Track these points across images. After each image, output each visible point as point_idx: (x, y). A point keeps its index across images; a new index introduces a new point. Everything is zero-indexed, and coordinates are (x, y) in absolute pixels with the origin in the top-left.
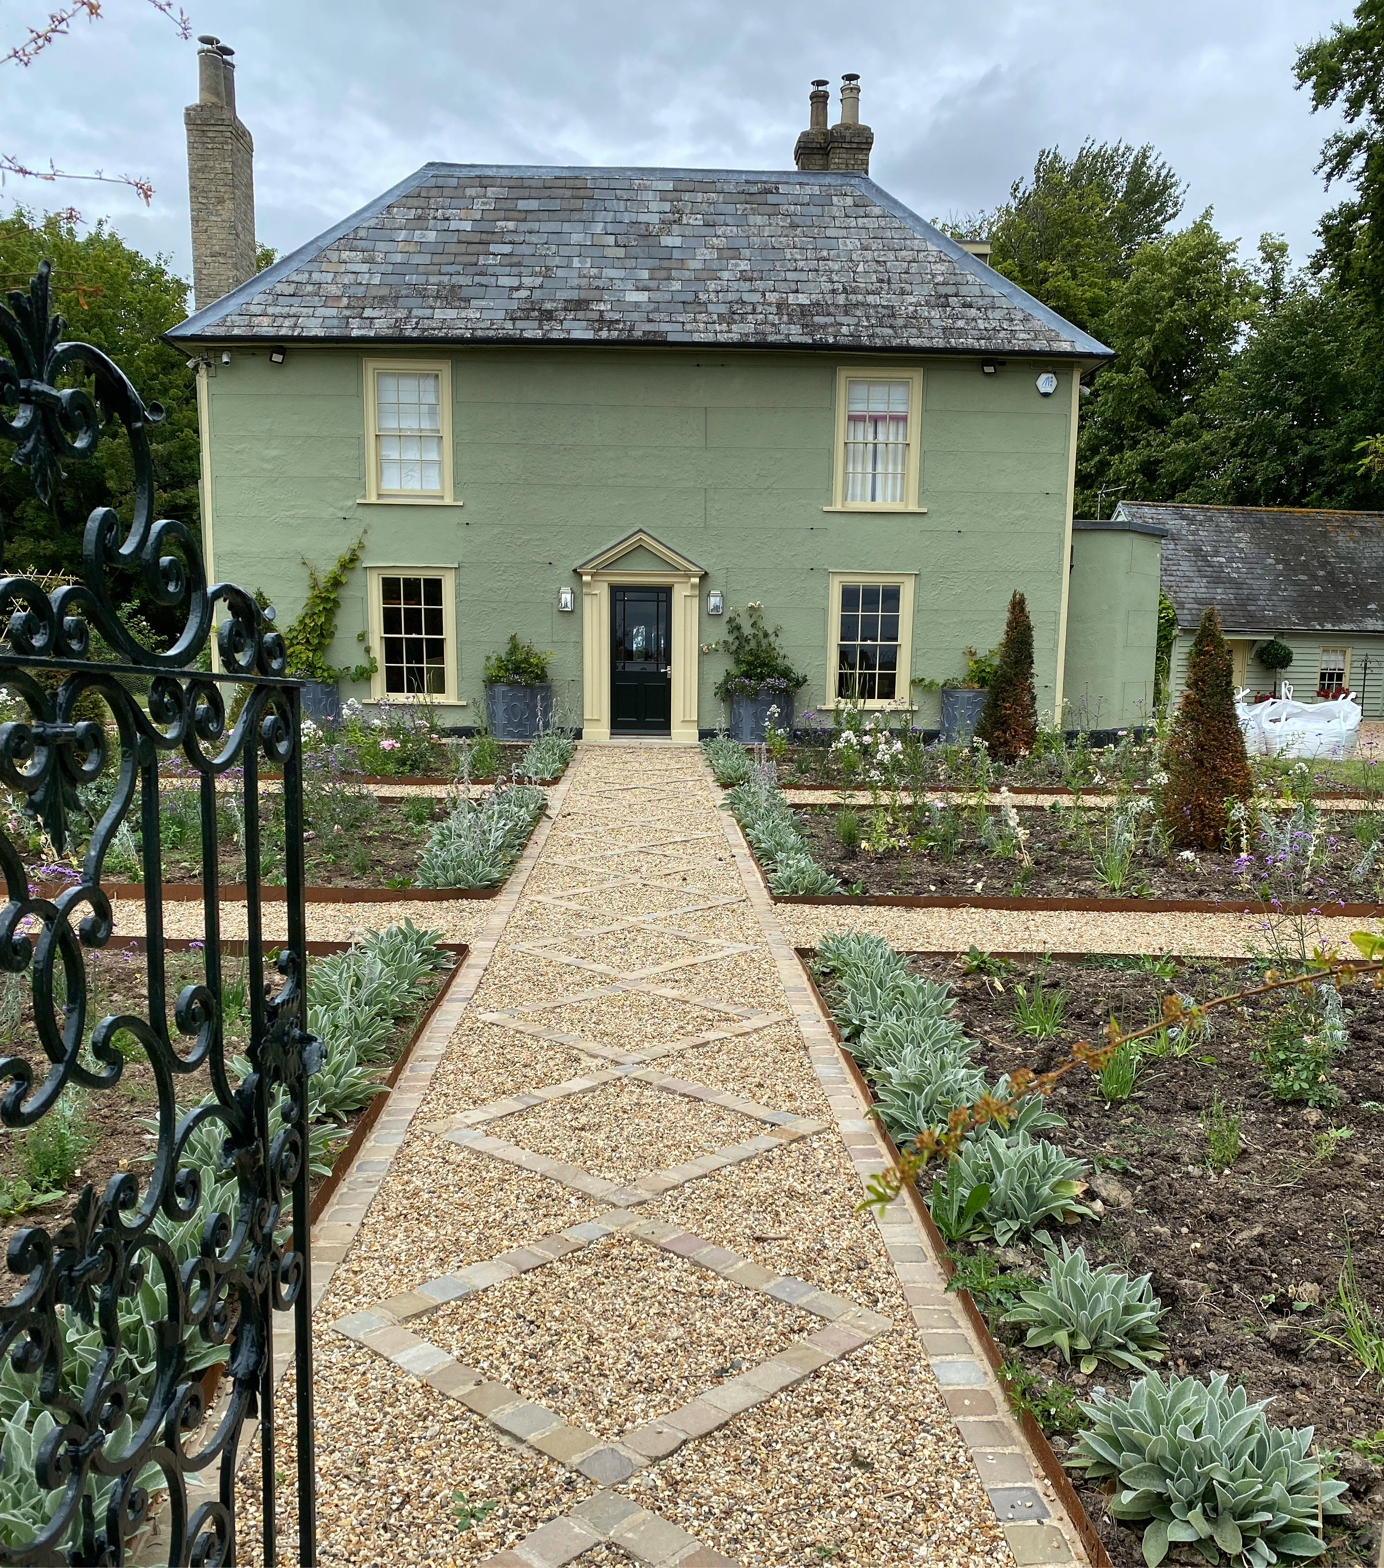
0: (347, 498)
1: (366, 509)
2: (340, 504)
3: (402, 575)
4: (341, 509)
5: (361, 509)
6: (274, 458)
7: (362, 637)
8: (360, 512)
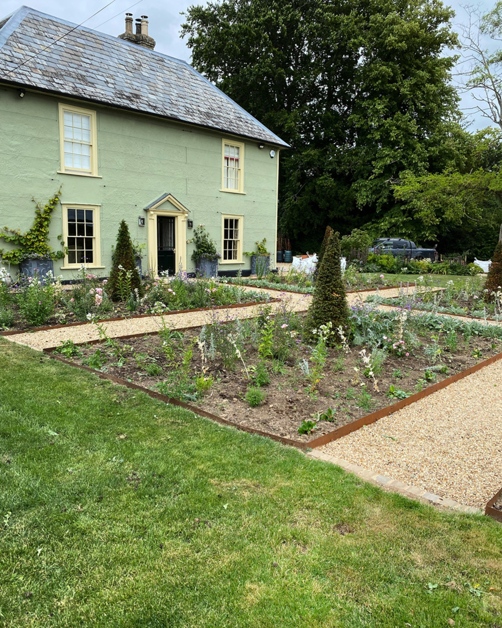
0: (52, 170)
1: (61, 175)
2: (50, 172)
3: (76, 208)
4: (49, 175)
5: (58, 175)
6: (16, 146)
7: (60, 237)
8: (58, 177)
